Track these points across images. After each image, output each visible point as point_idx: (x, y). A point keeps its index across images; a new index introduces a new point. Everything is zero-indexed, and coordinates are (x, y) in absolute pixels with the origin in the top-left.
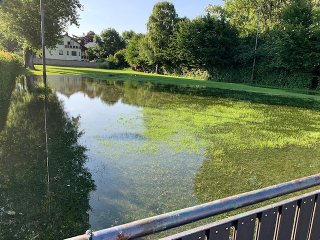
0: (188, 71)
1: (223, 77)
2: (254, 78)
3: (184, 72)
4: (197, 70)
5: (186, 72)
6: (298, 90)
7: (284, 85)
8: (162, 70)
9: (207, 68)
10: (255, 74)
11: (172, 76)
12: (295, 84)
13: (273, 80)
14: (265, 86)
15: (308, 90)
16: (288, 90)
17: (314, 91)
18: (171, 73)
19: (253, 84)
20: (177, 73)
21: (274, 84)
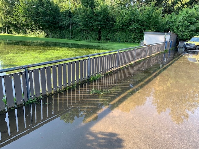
0: (31, 32)
1: (54, 35)
2: (72, 35)
3: (28, 32)
4: (37, 31)
5: (30, 33)
6: (93, 41)
7: (87, 39)
8: (10, 31)
9: (44, 30)
10: (72, 33)
11: (19, 35)
12: (91, 38)
13: (81, 37)
14: (77, 40)
15: (97, 41)
16: (89, 42)
17: (100, 42)
18: (18, 33)
19: (71, 38)
20: (23, 33)
21: (82, 39)
